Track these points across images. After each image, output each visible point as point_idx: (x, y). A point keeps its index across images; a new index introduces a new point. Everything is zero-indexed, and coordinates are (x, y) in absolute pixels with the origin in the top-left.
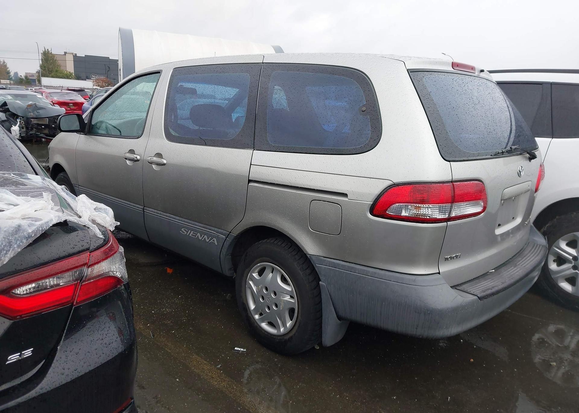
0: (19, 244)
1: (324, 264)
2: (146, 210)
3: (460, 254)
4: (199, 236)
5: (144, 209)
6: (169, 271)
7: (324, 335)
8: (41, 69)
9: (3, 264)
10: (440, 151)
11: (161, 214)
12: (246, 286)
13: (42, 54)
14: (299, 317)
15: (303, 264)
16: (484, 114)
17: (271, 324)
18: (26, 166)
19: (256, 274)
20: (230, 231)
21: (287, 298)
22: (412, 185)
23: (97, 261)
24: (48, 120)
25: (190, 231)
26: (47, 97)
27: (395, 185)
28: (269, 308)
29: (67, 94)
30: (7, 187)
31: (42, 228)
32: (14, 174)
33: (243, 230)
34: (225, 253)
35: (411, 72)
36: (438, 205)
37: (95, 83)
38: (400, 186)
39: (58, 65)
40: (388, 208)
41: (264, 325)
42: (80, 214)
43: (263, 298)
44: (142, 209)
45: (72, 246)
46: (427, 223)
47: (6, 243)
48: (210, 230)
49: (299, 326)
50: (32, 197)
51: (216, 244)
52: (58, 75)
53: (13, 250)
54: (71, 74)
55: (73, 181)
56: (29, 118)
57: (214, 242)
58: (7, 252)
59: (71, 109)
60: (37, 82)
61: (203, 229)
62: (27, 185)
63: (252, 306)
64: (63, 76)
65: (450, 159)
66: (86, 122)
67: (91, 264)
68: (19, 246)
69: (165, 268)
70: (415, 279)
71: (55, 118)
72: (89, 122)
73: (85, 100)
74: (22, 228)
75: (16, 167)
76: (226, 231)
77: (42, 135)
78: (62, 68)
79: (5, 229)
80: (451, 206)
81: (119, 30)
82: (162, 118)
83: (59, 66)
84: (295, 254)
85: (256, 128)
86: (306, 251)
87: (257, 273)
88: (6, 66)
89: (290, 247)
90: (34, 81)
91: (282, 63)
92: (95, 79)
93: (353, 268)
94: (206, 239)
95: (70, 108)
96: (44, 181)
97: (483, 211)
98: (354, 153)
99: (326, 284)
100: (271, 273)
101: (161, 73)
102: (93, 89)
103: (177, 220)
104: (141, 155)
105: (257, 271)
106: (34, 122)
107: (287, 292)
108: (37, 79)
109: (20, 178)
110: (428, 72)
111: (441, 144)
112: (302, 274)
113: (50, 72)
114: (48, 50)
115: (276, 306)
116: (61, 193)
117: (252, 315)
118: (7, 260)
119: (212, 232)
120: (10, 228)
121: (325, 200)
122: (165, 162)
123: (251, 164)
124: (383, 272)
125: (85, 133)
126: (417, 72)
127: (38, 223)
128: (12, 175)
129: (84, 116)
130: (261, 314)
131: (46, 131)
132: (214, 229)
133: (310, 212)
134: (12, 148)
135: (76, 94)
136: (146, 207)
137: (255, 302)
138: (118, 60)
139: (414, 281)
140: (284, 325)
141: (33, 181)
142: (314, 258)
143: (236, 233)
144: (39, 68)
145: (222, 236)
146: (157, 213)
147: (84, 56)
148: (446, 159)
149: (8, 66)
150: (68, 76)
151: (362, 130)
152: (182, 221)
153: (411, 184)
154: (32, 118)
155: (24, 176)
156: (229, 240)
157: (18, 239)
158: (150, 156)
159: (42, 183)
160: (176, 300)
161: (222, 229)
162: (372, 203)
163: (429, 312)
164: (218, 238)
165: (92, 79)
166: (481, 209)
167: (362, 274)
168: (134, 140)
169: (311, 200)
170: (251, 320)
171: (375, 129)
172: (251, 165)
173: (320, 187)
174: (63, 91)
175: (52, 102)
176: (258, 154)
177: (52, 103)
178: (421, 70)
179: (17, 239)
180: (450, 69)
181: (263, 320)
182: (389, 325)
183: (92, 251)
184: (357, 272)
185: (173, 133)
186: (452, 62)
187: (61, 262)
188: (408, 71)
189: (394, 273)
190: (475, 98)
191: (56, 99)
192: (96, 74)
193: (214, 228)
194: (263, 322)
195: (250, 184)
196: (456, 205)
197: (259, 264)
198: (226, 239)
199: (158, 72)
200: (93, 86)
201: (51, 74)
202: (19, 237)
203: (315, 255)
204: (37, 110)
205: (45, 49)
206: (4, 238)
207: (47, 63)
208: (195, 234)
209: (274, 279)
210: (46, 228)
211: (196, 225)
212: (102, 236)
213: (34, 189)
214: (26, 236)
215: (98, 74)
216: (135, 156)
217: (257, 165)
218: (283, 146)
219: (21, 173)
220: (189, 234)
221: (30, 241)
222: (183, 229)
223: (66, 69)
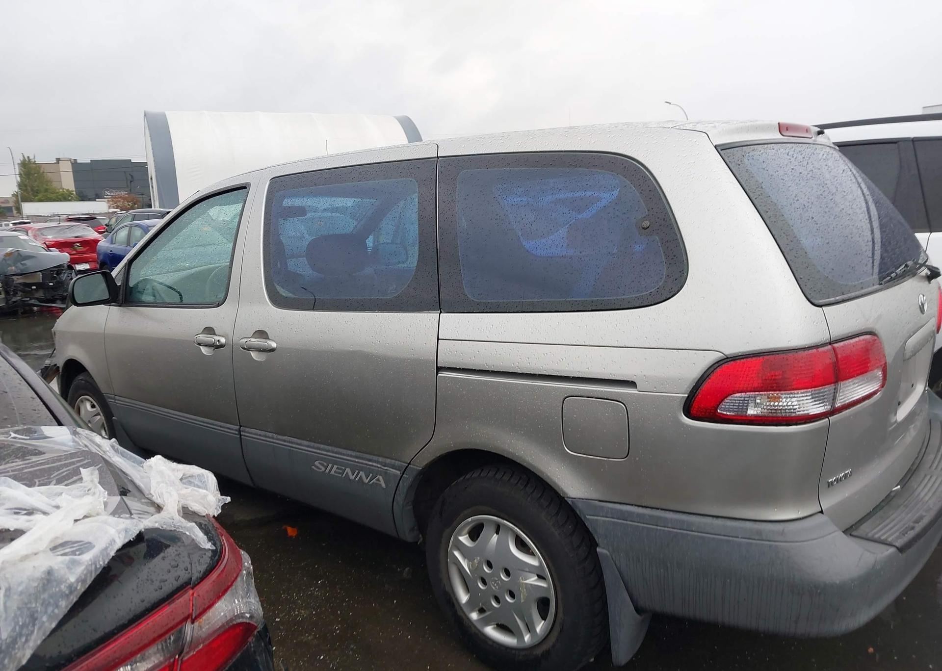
0: (53, 611)
1: (601, 515)
2: (245, 432)
3: (850, 470)
4: (350, 473)
5: (240, 431)
6: (291, 531)
7: (614, 647)
8: (20, 189)
9: (21, 665)
10: (803, 288)
11: (273, 438)
12: (448, 560)
13: (20, 165)
14: (560, 615)
15: (557, 513)
16: (851, 210)
17: (502, 628)
18: (36, 408)
19: (465, 536)
20: (409, 462)
21: (533, 580)
22: (761, 358)
23: (209, 604)
24: (41, 275)
25: (330, 465)
26: (35, 237)
27: (728, 360)
28: (497, 600)
29: (69, 227)
30: (5, 464)
31: (96, 566)
32: (15, 432)
33: (434, 457)
34: (401, 503)
35: (721, 149)
36: (815, 391)
37: (111, 203)
38: (738, 361)
39: (47, 181)
40: (720, 403)
41: (490, 631)
42: (159, 501)
43: (484, 582)
44: (236, 430)
45: (157, 584)
46: (796, 424)
47: (24, 618)
48: (370, 460)
49: (561, 631)
50: (59, 482)
51: (384, 485)
52: (49, 196)
53: (39, 629)
54: (71, 193)
55: (103, 388)
56: (9, 275)
57: (377, 482)
58: (29, 638)
59: (78, 253)
60: (15, 212)
61: (357, 460)
62: (44, 453)
63: (463, 597)
64: (57, 198)
65: (821, 302)
66: (120, 284)
67: (198, 612)
68: (51, 618)
69: (284, 527)
70: (783, 530)
71: (53, 271)
72: (125, 284)
73: (100, 235)
74: (56, 575)
75: (17, 415)
76: (401, 461)
77: (33, 302)
78: (55, 185)
79: (20, 589)
80: (835, 389)
81: (145, 115)
82: (259, 268)
83: (49, 182)
84: (539, 496)
85: (441, 272)
86: (564, 492)
87: (468, 535)
89: (528, 483)
90: (9, 209)
91: (475, 155)
92: (110, 197)
93: (659, 518)
94: (364, 477)
95: (76, 250)
96: (77, 436)
97: (882, 386)
98: (637, 305)
99: (611, 551)
100: (495, 535)
101: (248, 189)
102: (109, 213)
103: (304, 446)
104: (227, 336)
105: (466, 530)
106: (17, 282)
107: (531, 569)
108: (15, 206)
109: (29, 439)
110: (749, 147)
111: (801, 277)
112: (559, 534)
113: (35, 194)
114: (28, 157)
115: (512, 595)
116: (113, 459)
117: (464, 612)
118: (28, 654)
119: (374, 464)
120: (31, 583)
121: (592, 394)
122: (274, 345)
123: (438, 339)
124: (719, 522)
125: (118, 303)
126: (733, 149)
127: (87, 557)
128: (13, 435)
129: (114, 274)
130: (481, 611)
131: (40, 294)
132: (376, 459)
133: (564, 419)
134: (4, 374)
135: (85, 227)
136: (243, 426)
137: (467, 589)
138: (146, 164)
139: (783, 533)
140: (530, 628)
141: (56, 443)
142: (580, 505)
143: (421, 463)
144: (16, 189)
145: (394, 471)
146: (266, 436)
147: (90, 162)
148: (815, 303)
150: (65, 197)
151: (647, 263)
152: (313, 448)
153: (759, 356)
154: (14, 275)
155: (35, 432)
156: (409, 478)
157: (49, 603)
158: (244, 336)
159: (74, 441)
160: (315, 589)
161: (392, 459)
162: (687, 395)
163: (819, 591)
164: (385, 474)
165: (105, 197)
166: (879, 384)
167: (680, 529)
168: (210, 310)
169: (563, 397)
170: (464, 622)
171: (672, 259)
172: (439, 341)
173: (579, 372)
174: (62, 224)
175: (45, 243)
176: (448, 318)
177: (45, 246)
178: (737, 145)
179: (47, 602)
180: (777, 136)
181: (487, 622)
182: (742, 618)
183: (196, 583)
184: (670, 525)
185: (283, 292)
186: (779, 123)
187: (140, 628)
188: (718, 148)
189: (740, 521)
190: (828, 182)
191: (51, 238)
192: (112, 188)
193: (377, 457)
194: (487, 624)
195: (442, 374)
196: (842, 385)
197: (470, 519)
198: (402, 476)
199: (243, 187)
200: (109, 208)
201: (37, 196)
202: (51, 596)
203: (583, 499)
204: (22, 261)
205: (24, 157)
206: (19, 608)
207: (29, 178)
208: (341, 469)
209: (502, 547)
210: (102, 562)
211: (341, 454)
212: (208, 546)
213: (60, 460)
214: (65, 592)
215: (113, 188)
216: (217, 338)
217: (450, 340)
218: (497, 301)
219: (29, 426)
220: (330, 471)
221: (74, 598)
222: (317, 463)
223: (62, 186)
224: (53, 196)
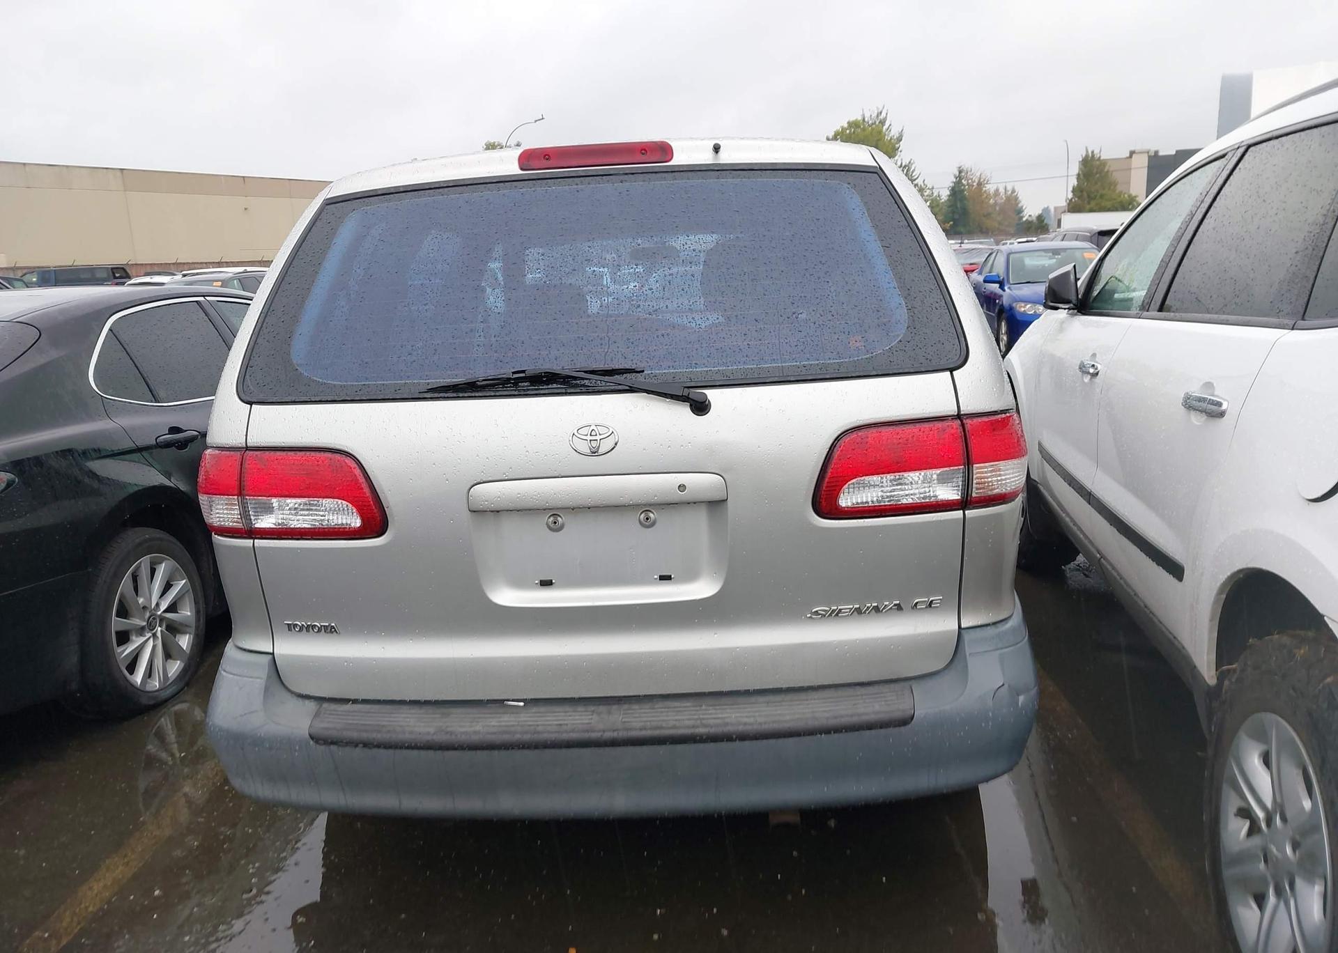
8: (1074, 195)
13: (1080, 163)
39: (1111, 183)
52: (1103, 204)
54: (1134, 200)
64: (1113, 206)
78: (1118, 188)
81: (1223, 80)
88: (1016, 198)
113: (1091, 201)
114: (1093, 152)
144: (1070, 195)
147: (1174, 153)
148: (244, 399)
149: (1020, 198)
150: (1123, 205)
201: (1090, 204)
205: (1087, 151)
207: (1088, 180)
223: (1129, 191)
224: (1108, 204)
